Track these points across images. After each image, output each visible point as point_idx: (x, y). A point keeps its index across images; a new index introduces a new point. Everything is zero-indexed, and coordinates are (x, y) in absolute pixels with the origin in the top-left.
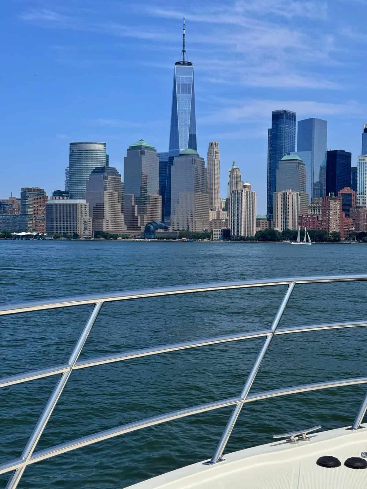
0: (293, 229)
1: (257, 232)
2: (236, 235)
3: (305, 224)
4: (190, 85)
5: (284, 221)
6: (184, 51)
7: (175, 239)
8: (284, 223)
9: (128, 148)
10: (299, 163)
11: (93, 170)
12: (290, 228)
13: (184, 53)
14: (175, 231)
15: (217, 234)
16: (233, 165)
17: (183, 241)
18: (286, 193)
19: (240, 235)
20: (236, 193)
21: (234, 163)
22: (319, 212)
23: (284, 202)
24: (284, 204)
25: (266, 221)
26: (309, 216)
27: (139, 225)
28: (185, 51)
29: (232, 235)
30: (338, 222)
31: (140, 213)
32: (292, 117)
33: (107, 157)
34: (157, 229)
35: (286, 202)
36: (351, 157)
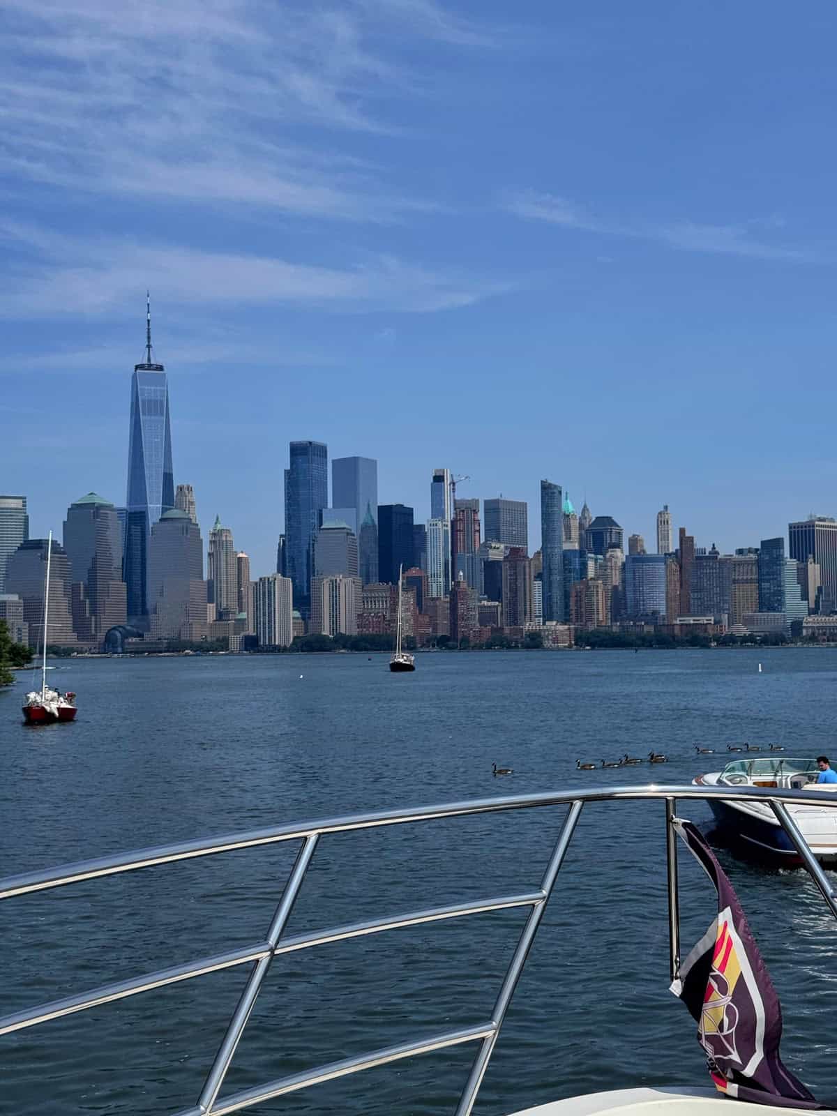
0: (347, 634)
1: (295, 638)
2: (267, 643)
3: (366, 626)
4: (162, 402)
5: (333, 621)
6: (149, 346)
7: (161, 652)
8: (333, 623)
9: (70, 507)
10: (348, 534)
11: (19, 545)
12: (343, 631)
13: (149, 350)
14: (159, 639)
15: (235, 642)
16: (216, 523)
17: (187, 655)
18: (336, 580)
19: (273, 643)
20: (267, 581)
21: (217, 519)
22: (375, 604)
23: (333, 594)
24: (333, 596)
25: (301, 621)
26: (372, 615)
27: (93, 632)
28: (151, 347)
29: (262, 643)
30: (412, 622)
31: (94, 611)
32: (322, 451)
33: (27, 519)
34: (127, 638)
35: (336, 593)
36: (412, 515)
